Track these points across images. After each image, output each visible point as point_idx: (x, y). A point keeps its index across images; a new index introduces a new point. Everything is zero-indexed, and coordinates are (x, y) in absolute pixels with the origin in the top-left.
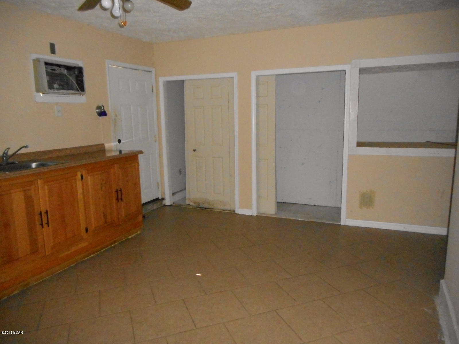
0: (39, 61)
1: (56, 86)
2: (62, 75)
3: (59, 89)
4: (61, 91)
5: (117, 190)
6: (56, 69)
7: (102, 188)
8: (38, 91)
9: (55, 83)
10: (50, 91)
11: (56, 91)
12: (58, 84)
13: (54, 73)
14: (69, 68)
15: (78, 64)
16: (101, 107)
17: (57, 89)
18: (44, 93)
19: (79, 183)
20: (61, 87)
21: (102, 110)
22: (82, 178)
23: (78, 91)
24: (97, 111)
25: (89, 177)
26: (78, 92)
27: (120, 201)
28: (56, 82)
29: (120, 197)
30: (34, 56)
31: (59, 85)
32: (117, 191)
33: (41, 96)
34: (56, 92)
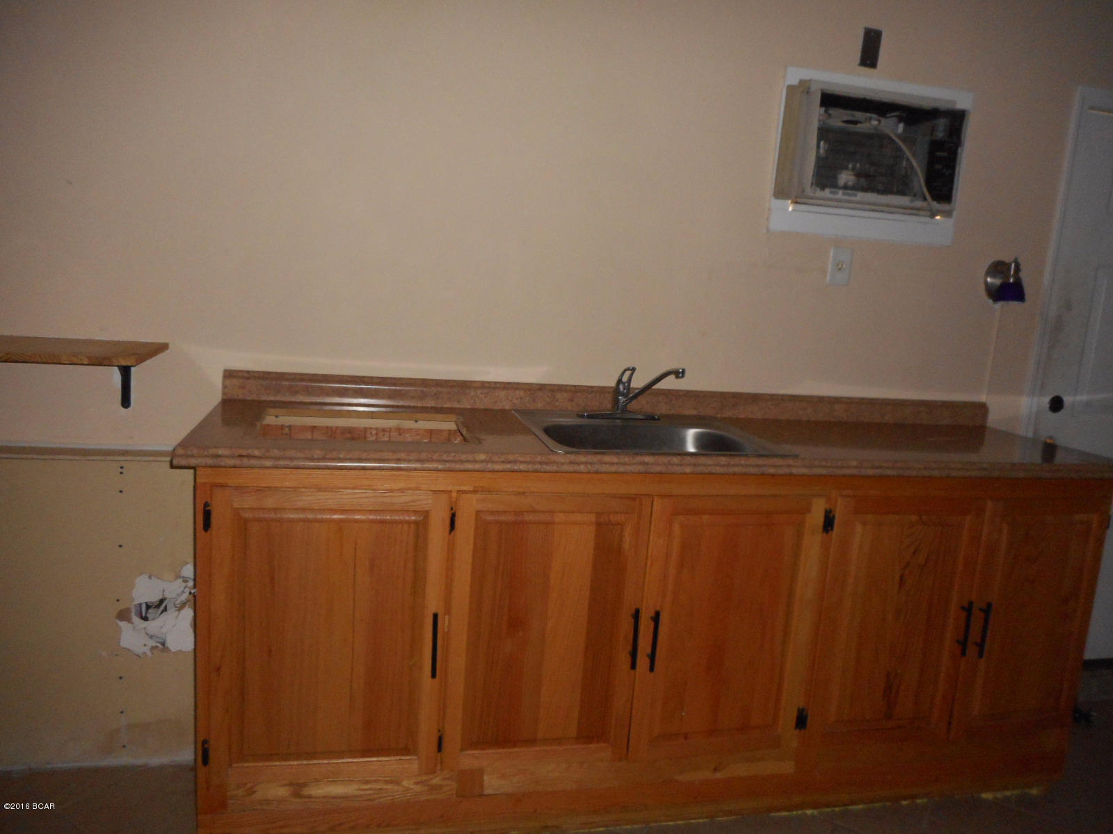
0: (808, 92)
1: (845, 177)
2: (879, 138)
3: (856, 188)
4: (860, 196)
5: (971, 604)
6: (863, 120)
7: (902, 581)
8: (780, 193)
9: (847, 168)
10: (819, 193)
11: (840, 194)
12: (853, 169)
13: (849, 133)
14: (913, 115)
15: (954, 102)
16: (1008, 266)
17: (845, 187)
18: (799, 200)
19: (813, 543)
20: (863, 182)
21: (1009, 279)
22: (828, 523)
23: (925, 199)
24: (989, 280)
25: (859, 529)
26: (924, 204)
27: (972, 650)
28: (850, 166)
29: (975, 635)
30: (794, 76)
31: (858, 175)
32: (968, 609)
33: (788, 210)
34: (839, 201)
